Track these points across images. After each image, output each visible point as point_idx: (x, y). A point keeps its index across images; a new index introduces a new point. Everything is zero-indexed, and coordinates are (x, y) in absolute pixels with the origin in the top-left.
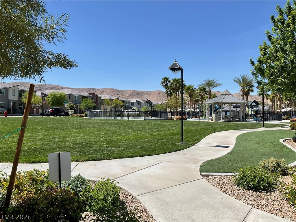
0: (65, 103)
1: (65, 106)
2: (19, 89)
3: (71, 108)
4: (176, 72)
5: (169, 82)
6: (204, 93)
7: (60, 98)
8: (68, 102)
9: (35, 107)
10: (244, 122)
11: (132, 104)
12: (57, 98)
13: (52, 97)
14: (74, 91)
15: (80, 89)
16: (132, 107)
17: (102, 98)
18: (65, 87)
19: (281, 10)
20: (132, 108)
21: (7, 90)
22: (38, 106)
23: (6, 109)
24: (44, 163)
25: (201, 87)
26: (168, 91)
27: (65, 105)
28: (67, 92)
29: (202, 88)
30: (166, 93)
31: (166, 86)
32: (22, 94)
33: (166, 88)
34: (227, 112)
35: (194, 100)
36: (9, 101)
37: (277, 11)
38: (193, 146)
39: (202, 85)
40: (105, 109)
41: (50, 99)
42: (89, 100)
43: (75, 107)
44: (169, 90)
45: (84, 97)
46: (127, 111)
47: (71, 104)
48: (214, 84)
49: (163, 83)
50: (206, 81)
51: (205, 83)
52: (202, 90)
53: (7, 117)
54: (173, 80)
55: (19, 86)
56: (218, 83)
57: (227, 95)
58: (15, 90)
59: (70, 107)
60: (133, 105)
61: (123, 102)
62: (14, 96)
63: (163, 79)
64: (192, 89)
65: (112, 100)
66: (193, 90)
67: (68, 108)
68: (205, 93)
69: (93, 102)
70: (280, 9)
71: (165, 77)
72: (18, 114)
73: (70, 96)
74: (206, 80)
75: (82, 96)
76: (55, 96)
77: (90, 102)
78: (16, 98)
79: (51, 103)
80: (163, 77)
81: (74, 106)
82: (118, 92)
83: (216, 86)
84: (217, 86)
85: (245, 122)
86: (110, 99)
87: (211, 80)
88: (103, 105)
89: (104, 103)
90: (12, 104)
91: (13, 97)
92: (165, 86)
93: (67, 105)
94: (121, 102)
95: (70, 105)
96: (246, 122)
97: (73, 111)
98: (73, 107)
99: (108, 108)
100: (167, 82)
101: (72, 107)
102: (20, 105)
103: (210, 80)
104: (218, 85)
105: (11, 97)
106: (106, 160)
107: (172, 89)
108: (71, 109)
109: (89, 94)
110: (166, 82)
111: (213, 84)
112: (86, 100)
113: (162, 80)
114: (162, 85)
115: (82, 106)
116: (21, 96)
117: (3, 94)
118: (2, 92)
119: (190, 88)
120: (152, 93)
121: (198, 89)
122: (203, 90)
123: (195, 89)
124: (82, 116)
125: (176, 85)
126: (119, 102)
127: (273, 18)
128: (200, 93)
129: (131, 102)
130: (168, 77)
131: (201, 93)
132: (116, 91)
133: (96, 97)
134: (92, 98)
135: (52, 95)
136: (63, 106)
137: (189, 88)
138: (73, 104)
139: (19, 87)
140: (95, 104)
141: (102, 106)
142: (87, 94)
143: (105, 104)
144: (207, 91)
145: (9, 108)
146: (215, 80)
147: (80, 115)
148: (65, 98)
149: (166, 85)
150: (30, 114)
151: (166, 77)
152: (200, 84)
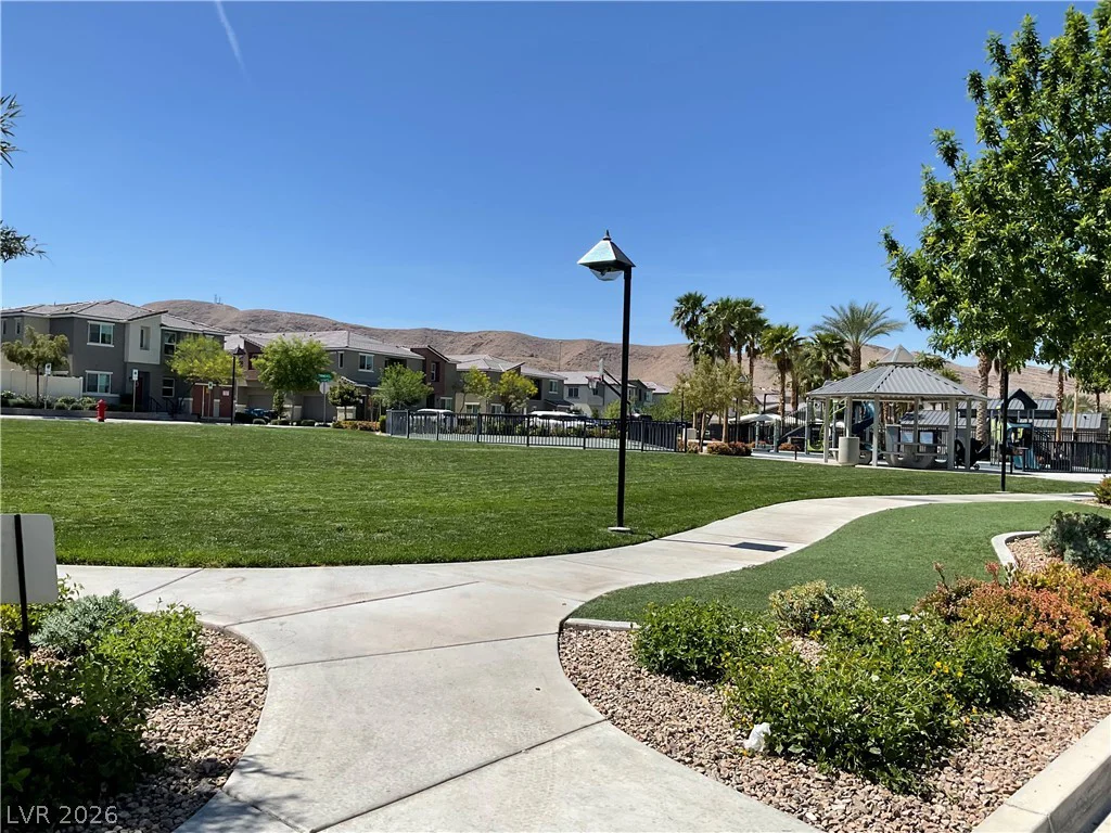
0: (320, 379)
1: (321, 390)
2: (162, 325)
3: (346, 399)
4: (608, 274)
5: (704, 311)
6: (835, 358)
7: (304, 362)
8: (333, 376)
9: (217, 392)
10: (968, 470)
11: (574, 390)
12: (293, 362)
13: (277, 357)
14: (361, 338)
15: (397, 331)
16: (569, 404)
17: (459, 367)
18: (345, 325)
19: (1003, 53)
20: (572, 408)
21: (121, 328)
22: (226, 389)
23: (117, 395)
24: (90, 564)
25: (823, 333)
26: (698, 346)
27: (321, 386)
28: (335, 341)
29: (827, 336)
30: (690, 355)
31: (690, 329)
32: (174, 344)
33: (690, 334)
34: (922, 433)
35: (805, 381)
36: (126, 367)
37: (988, 53)
38: (654, 538)
39: (828, 327)
40: (469, 407)
41: (268, 364)
42: (408, 371)
43: (360, 397)
44: (701, 344)
45: (392, 361)
46: (543, 417)
47: (345, 386)
48: (875, 326)
49: (681, 315)
50: (844, 311)
51: (838, 318)
52: (826, 345)
53: (107, 420)
54: (716, 304)
55: (163, 316)
56: (892, 322)
57: (904, 365)
58: (148, 328)
59: (341, 396)
60: (576, 395)
61: (538, 381)
62: (147, 349)
63: (681, 301)
64: (791, 341)
65: (495, 376)
66: (794, 344)
67: (334, 399)
68: (840, 359)
69: (424, 381)
70: (1001, 49)
71: (690, 295)
72: (156, 415)
73: (344, 357)
74: (842, 308)
75: (387, 357)
76: (288, 356)
77: (412, 380)
78: (152, 357)
79: (272, 378)
80: (682, 294)
81: (356, 393)
82: (536, 346)
83: (880, 331)
84: (886, 330)
85: (973, 471)
86: (488, 372)
87: (863, 308)
88: (463, 391)
89: (468, 384)
90: (135, 378)
91: (140, 355)
92: (687, 326)
93: (328, 386)
94: (529, 383)
95: (341, 388)
96: (977, 470)
97: (351, 411)
98: (352, 394)
99: (480, 402)
100: (697, 313)
101: (349, 394)
102: (166, 383)
103: (861, 305)
104: (891, 328)
105: (135, 354)
106: (297, 566)
107: (711, 339)
108: (345, 403)
109: (412, 350)
110: (693, 313)
111: (872, 324)
112: (399, 373)
113: (677, 305)
114: (678, 324)
115: (382, 394)
116: (168, 350)
117: (106, 340)
118: (103, 335)
119: (782, 337)
120: (661, 353)
121: (811, 341)
122: (832, 345)
123: (801, 342)
124: (370, 429)
125: (728, 327)
126: (520, 383)
127: (976, 81)
128: (820, 355)
129: (565, 382)
130: (698, 295)
131: (824, 357)
132: (526, 341)
133: (437, 363)
134: (424, 366)
135: (275, 352)
136: (313, 389)
137: (777, 339)
138: (352, 385)
139: (165, 319)
140: (429, 388)
141: (459, 396)
142: (406, 352)
143: (468, 388)
144: (847, 351)
145: (127, 392)
146: (879, 309)
147: (364, 423)
148: (321, 363)
149: (693, 322)
150: (199, 416)
151: (693, 293)
152: (820, 321)
